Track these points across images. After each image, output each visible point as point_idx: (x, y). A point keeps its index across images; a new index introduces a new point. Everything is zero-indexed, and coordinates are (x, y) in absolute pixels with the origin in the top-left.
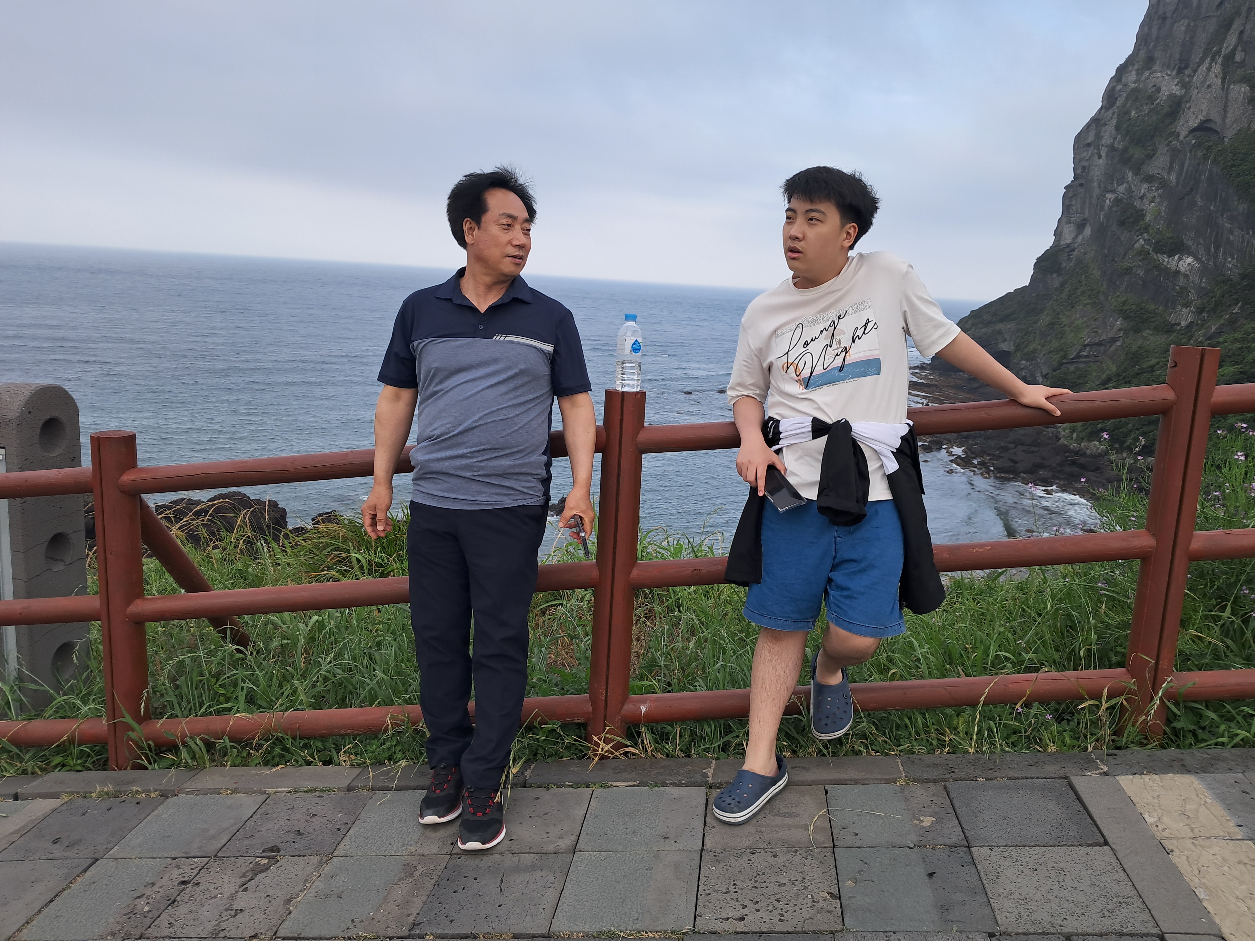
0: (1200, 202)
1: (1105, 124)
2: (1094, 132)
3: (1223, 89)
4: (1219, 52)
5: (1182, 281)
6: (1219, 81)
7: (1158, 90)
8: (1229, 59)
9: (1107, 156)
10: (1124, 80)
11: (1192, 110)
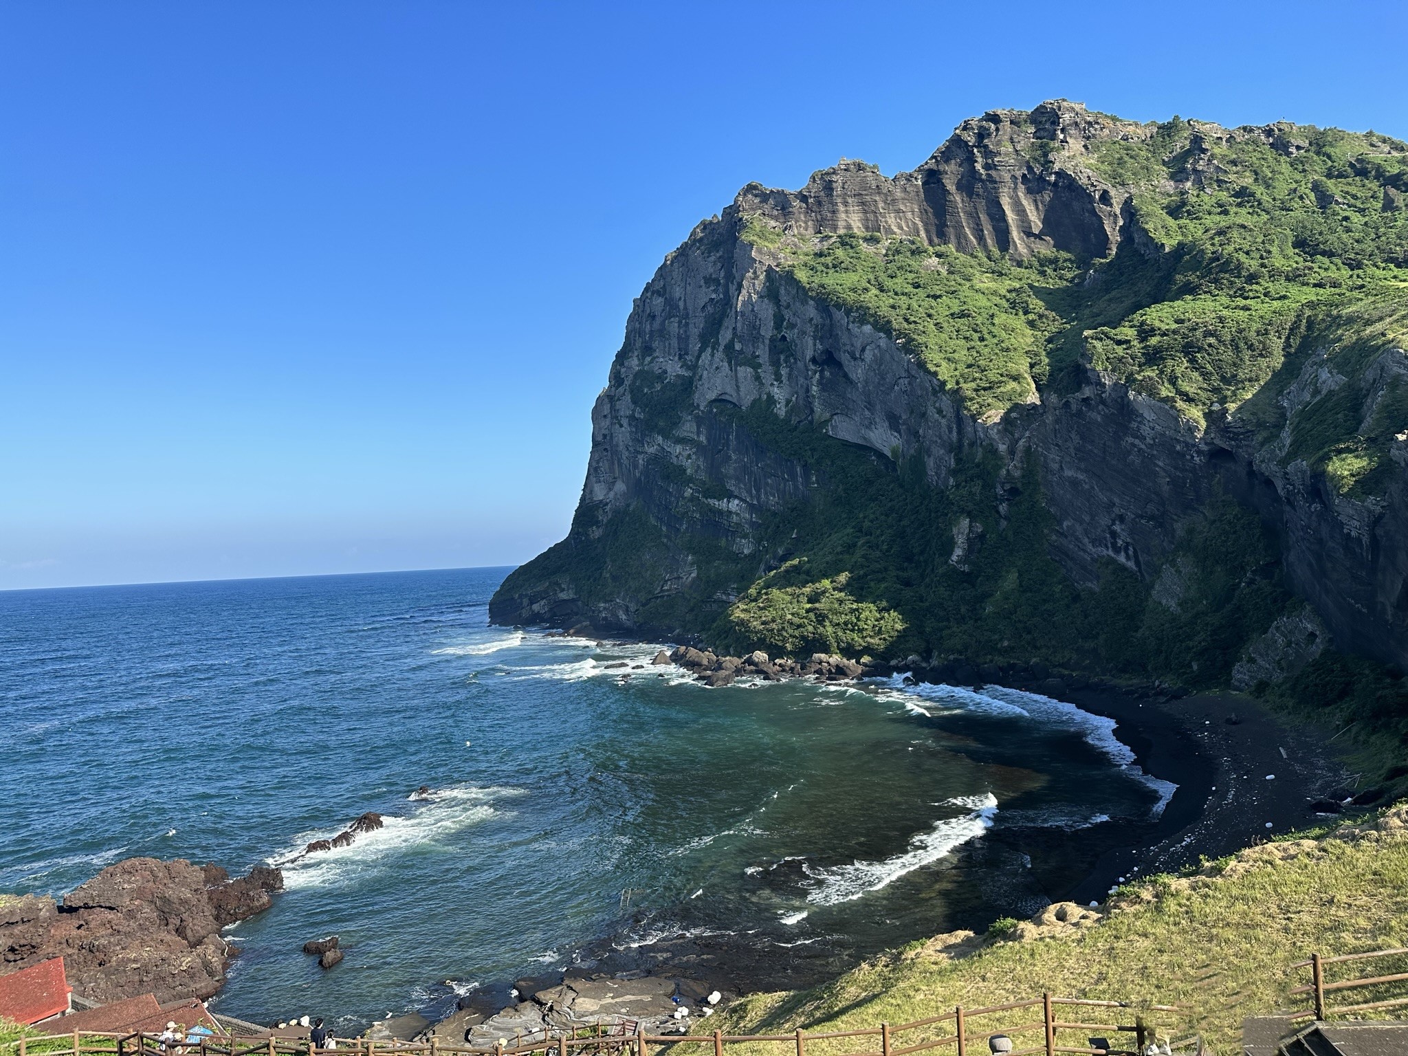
0: (734, 457)
1: (619, 400)
2: (609, 405)
3: (731, 370)
4: (717, 343)
5: (735, 519)
6: (726, 364)
7: (665, 372)
8: (729, 347)
9: (630, 425)
10: (626, 364)
11: (706, 386)
